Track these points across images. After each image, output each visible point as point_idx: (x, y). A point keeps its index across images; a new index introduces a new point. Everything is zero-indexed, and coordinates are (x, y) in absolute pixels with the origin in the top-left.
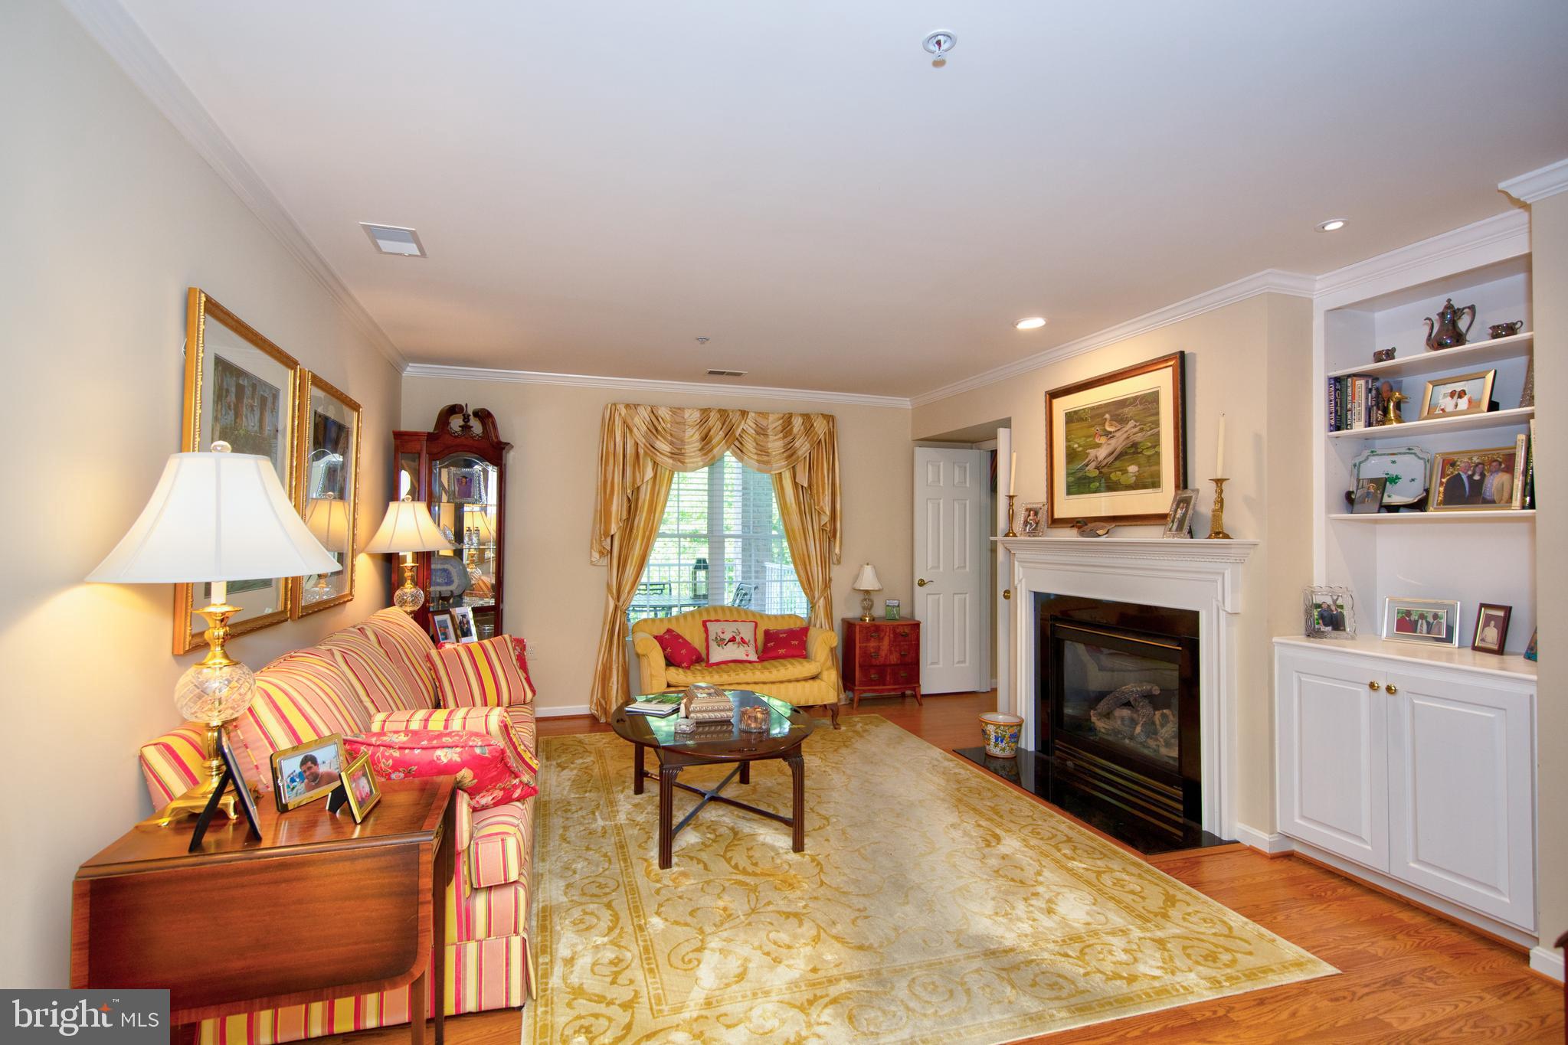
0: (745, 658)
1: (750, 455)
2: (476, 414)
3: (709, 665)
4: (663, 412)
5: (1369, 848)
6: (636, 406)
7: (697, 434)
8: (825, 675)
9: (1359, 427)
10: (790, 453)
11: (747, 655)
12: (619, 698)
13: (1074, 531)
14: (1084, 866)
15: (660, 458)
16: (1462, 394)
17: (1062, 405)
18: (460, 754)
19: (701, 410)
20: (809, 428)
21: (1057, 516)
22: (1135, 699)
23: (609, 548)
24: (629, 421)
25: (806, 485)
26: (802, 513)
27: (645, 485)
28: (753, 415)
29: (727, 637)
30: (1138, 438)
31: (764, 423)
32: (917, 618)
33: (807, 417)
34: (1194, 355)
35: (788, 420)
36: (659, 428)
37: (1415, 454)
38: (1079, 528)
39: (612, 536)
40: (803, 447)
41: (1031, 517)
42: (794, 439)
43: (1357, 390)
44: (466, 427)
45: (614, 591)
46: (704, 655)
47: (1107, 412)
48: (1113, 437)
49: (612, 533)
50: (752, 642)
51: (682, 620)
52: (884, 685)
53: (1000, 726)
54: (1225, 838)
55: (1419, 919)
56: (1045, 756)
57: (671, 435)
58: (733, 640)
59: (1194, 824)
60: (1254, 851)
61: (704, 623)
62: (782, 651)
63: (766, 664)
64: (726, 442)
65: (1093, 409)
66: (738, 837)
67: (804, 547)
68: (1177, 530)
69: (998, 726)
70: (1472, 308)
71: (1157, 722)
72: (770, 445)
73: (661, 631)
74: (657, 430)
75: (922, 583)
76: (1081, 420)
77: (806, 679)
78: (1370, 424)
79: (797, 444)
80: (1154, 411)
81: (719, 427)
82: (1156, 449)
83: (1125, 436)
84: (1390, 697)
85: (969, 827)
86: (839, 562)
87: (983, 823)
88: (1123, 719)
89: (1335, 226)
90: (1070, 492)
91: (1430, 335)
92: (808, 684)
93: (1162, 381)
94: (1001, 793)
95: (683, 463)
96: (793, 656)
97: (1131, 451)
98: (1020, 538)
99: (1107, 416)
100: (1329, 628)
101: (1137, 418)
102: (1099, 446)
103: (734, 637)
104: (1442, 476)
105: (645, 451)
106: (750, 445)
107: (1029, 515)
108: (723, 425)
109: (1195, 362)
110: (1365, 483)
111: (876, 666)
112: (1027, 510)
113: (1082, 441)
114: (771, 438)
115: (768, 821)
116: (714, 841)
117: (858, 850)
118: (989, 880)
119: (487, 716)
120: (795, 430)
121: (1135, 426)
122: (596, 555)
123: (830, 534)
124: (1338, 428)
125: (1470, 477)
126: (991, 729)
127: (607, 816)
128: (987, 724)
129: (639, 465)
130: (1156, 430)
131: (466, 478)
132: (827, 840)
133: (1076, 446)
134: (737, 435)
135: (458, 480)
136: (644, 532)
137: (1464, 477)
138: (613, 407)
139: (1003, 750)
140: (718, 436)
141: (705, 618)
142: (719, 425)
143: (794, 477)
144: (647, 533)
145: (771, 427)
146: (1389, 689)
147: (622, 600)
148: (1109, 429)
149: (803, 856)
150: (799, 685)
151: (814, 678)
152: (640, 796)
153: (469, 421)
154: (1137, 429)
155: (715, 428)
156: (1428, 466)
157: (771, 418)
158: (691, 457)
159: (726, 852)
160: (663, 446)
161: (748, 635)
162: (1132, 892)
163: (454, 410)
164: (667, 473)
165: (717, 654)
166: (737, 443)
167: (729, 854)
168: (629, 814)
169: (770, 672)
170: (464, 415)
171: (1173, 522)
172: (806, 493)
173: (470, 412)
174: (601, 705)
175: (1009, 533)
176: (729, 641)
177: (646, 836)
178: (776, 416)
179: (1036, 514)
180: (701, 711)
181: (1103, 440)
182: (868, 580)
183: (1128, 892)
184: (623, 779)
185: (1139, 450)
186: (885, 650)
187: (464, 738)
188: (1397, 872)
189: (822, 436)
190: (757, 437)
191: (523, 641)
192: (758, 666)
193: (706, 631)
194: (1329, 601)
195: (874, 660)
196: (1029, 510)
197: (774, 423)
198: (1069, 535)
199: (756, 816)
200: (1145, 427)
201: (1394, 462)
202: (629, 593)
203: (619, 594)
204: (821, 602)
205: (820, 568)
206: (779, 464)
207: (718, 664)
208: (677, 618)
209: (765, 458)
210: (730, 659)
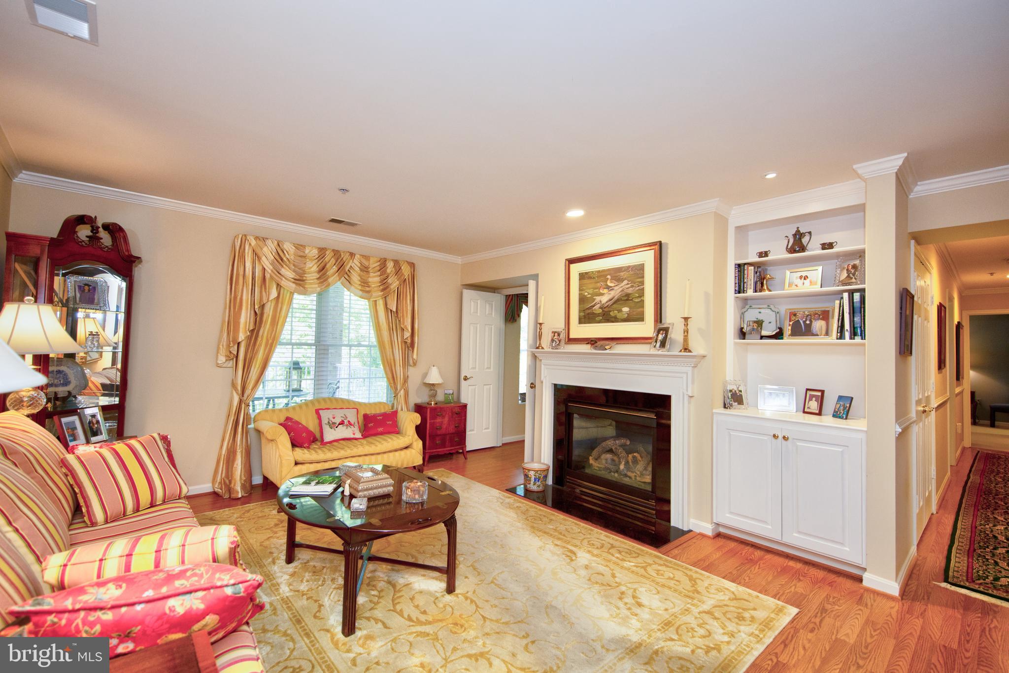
0: (352, 436)
1: (356, 286)
2: (106, 227)
3: (323, 443)
4: (288, 246)
5: (770, 527)
6: (264, 239)
7: (315, 267)
8: (415, 445)
9: (750, 293)
10: (385, 286)
11: (354, 434)
12: (243, 476)
13: (589, 346)
14: (633, 564)
15: (284, 283)
16: (806, 278)
17: (576, 269)
18: (202, 599)
19: (319, 248)
20: (398, 271)
21: (571, 336)
22: (616, 448)
23: (235, 353)
24: (258, 251)
25: (394, 310)
26: (390, 330)
27: (269, 303)
28: (359, 256)
29: (338, 421)
30: (630, 291)
31: (366, 263)
32: (463, 400)
33: (396, 262)
34: (667, 244)
35: (383, 263)
36: (285, 259)
37: (771, 309)
38: (592, 344)
39: (239, 344)
40: (394, 282)
41: (555, 337)
42: (387, 277)
43: (750, 272)
44: (94, 238)
45: (239, 388)
46: (318, 435)
47: (609, 274)
48: (613, 289)
49: (240, 340)
50: (356, 424)
51: (298, 409)
52: (445, 448)
53: (538, 471)
54: (685, 529)
55: (799, 566)
56: (560, 487)
57: (294, 265)
58: (342, 423)
59: (667, 524)
60: (703, 536)
61: (317, 411)
62: (380, 429)
63: (369, 439)
64: (338, 275)
65: (599, 272)
66: (398, 588)
67: (392, 354)
68: (660, 347)
69: (536, 471)
70: (810, 233)
71: (630, 461)
72: (370, 280)
73: (282, 420)
74: (282, 260)
75: (466, 379)
76: (590, 278)
77: (401, 449)
78: (756, 291)
79: (390, 281)
80: (641, 276)
81: (333, 264)
82: (642, 298)
83: (621, 289)
84: (784, 442)
85: (552, 547)
86: (415, 364)
87: (559, 543)
88: (606, 460)
89: (771, 176)
90: (581, 321)
91: (788, 246)
92: (403, 453)
93: (648, 258)
94: (553, 518)
95: (304, 288)
96: (389, 433)
97: (625, 299)
98: (546, 349)
99: (609, 277)
100: (736, 403)
101: (629, 279)
102: (602, 294)
103: (343, 421)
104: (790, 321)
105: (271, 276)
106: (355, 278)
107: (554, 336)
108: (336, 261)
109: (667, 248)
110: (751, 323)
111: (440, 435)
112: (553, 332)
113: (591, 291)
114: (372, 274)
115: (413, 569)
116: (379, 597)
117: (492, 582)
118: (590, 588)
119: (213, 539)
120: (389, 271)
121: (628, 284)
122: (222, 359)
123: (410, 345)
124: (739, 292)
125: (804, 322)
126: (532, 473)
127: (269, 591)
128: (529, 470)
129: (265, 286)
130: (642, 287)
131: (89, 286)
132: (466, 577)
133: (586, 294)
134: (347, 270)
135: (80, 287)
136: (267, 340)
137: (801, 322)
138: (244, 238)
139: (539, 486)
140: (332, 269)
141: (318, 407)
142: (333, 261)
143: (386, 304)
144: (270, 341)
145: (372, 266)
146: (784, 437)
147: (246, 395)
148: (609, 284)
149: (457, 595)
150: (397, 453)
151: (406, 448)
152: (291, 565)
153: (98, 232)
154: (629, 285)
155: (330, 263)
156: (778, 315)
157: (372, 260)
158: (311, 284)
159: (394, 605)
160: (288, 273)
161: (353, 420)
162: (670, 578)
163: (82, 220)
164: (288, 295)
165: (330, 435)
166: (346, 277)
167: (398, 607)
168: (290, 585)
169: (376, 446)
170: (92, 227)
171: (656, 342)
172: (394, 315)
173: (100, 225)
174: (225, 483)
175: (539, 346)
176: (339, 424)
177: (317, 604)
178: (376, 259)
179: (559, 335)
180: (367, 490)
181: (605, 291)
182: (434, 377)
183: (667, 579)
184: (269, 551)
185: (630, 298)
186: (445, 423)
187: (206, 577)
188: (786, 539)
189: (406, 277)
190: (362, 273)
191: (167, 436)
192: (364, 441)
193: (319, 418)
194: (736, 389)
195: (438, 431)
196: (554, 333)
197: (374, 264)
198: (585, 348)
199: (403, 567)
200: (635, 285)
201: (760, 312)
202: (252, 390)
203: (244, 392)
204: (402, 392)
205: (402, 369)
206: (377, 294)
207: (330, 442)
208: (294, 408)
209: (368, 289)
210: (340, 438)
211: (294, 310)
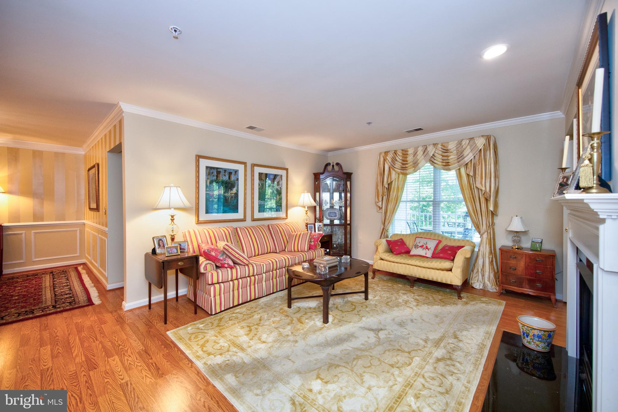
0: (425, 255)
3: (409, 255)
4: (399, 152)
6: (389, 151)
7: (412, 158)
19: (416, 147)
20: (473, 145)
23: (381, 206)
24: (385, 158)
25: (472, 174)
27: (394, 181)
28: (440, 145)
33: (472, 139)
35: (460, 143)
39: (382, 202)
46: (409, 251)
52: (521, 288)
57: (402, 160)
61: (416, 238)
63: (435, 259)
72: (450, 157)
74: (395, 159)
79: (465, 154)
95: (406, 171)
103: (423, 245)
105: (392, 169)
120: (464, 147)
122: (378, 209)
129: (390, 174)
134: (431, 156)
138: (381, 154)
143: (466, 171)
144: (396, 200)
153: (334, 167)
155: (420, 155)
158: (410, 168)
160: (398, 165)
161: (432, 246)
163: (328, 164)
165: (414, 251)
166: (432, 159)
173: (334, 164)
176: (420, 247)
178: (455, 142)
182: (517, 225)
186: (520, 266)
189: (481, 147)
192: (432, 260)
193: (415, 241)
195: (512, 271)
197: (452, 147)
203: (385, 223)
206: (455, 166)
207: (413, 255)
209: (449, 164)
210: (418, 254)
211: (408, 184)
